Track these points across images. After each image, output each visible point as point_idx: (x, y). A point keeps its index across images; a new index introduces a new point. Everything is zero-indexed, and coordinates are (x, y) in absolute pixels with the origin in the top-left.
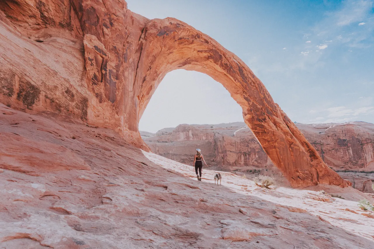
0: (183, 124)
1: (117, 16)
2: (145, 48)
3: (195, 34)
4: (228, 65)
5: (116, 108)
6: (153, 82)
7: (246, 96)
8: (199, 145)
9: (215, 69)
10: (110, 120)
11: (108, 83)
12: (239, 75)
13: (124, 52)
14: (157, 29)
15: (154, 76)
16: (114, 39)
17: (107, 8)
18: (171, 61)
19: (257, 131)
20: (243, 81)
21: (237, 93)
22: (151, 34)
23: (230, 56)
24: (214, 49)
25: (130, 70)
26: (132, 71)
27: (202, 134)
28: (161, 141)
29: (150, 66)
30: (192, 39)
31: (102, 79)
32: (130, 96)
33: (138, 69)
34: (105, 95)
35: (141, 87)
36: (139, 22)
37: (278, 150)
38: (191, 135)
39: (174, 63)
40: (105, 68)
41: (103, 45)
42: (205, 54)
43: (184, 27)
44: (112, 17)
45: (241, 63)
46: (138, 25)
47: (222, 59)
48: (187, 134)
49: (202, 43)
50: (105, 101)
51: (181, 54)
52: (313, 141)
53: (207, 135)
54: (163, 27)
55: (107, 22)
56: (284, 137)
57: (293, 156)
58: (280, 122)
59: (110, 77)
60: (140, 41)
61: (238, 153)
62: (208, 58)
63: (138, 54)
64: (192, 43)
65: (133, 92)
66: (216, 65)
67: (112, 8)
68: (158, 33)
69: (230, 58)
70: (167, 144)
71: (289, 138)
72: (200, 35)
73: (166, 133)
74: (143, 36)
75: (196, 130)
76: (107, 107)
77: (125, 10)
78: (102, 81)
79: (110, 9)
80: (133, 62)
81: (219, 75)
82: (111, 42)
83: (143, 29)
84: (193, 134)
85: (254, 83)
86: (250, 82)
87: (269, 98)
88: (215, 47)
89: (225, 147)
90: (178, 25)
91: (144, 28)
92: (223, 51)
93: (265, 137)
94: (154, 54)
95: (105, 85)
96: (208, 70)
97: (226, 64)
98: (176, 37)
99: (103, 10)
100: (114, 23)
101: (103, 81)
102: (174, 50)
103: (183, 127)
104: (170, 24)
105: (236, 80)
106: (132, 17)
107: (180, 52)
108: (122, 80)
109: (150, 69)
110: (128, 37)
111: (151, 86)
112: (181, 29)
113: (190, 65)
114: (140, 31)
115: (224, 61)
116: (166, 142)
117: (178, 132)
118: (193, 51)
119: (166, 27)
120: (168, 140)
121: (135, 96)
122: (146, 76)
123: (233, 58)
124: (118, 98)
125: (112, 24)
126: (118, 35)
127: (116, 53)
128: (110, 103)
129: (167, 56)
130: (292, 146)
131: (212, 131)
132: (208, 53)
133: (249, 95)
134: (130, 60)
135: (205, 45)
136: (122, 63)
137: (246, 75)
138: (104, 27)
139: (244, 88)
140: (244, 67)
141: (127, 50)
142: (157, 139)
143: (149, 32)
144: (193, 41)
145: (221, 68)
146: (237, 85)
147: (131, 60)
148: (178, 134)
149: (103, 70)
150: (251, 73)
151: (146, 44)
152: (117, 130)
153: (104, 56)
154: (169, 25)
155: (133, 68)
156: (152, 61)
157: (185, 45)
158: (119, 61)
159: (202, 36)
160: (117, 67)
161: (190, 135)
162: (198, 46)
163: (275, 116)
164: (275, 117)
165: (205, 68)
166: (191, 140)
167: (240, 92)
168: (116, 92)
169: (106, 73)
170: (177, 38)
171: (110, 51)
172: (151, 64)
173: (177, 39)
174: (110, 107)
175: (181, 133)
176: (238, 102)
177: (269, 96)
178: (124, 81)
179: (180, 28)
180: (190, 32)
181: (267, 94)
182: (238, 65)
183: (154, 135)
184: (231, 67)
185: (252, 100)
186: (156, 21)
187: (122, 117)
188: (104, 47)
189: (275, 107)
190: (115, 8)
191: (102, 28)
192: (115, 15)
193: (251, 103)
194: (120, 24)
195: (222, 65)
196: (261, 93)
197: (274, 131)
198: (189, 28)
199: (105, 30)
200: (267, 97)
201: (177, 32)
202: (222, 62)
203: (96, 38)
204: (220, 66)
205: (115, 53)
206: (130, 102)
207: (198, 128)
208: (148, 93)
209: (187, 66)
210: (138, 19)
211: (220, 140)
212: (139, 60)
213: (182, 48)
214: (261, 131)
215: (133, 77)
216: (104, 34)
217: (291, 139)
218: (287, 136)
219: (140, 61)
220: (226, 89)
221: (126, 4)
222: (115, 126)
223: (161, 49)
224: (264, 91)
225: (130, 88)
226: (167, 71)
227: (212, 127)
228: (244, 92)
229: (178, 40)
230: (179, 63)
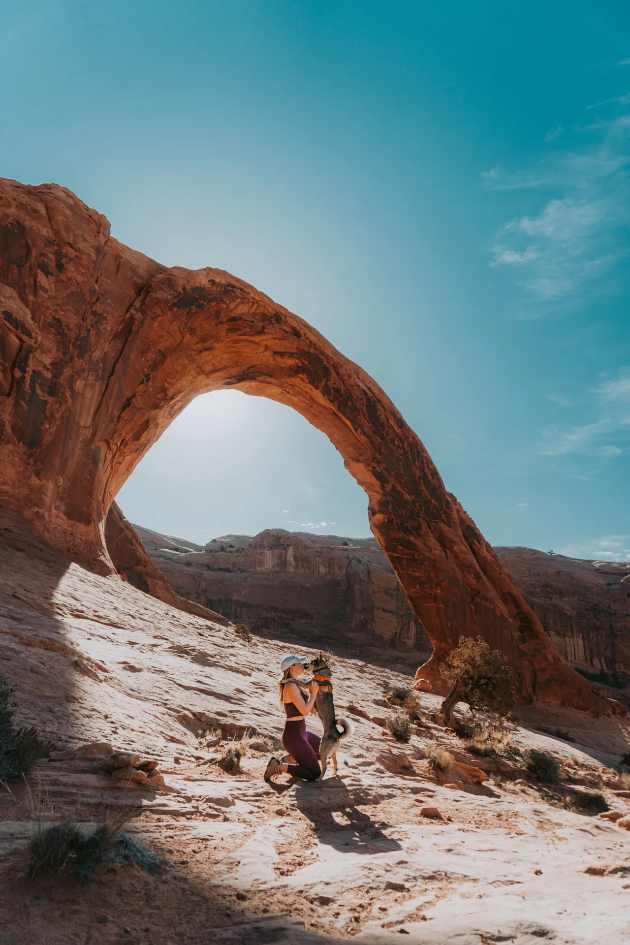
0: (273, 530)
1: (76, 251)
2: (138, 331)
3: (270, 313)
4: (343, 393)
5: (35, 462)
6: (153, 413)
7: (378, 469)
8: (308, 585)
9: (311, 398)
10: (14, 488)
11: (24, 399)
12: (367, 418)
13: (80, 333)
14: (175, 291)
15: (158, 399)
16: (59, 302)
17: (55, 230)
18: (208, 368)
19: (395, 555)
20: (373, 432)
21: (358, 461)
22: (158, 301)
23: (348, 372)
24: (312, 351)
25: (91, 378)
26: (96, 380)
27: (318, 559)
28: (216, 567)
29: (149, 374)
30: (264, 324)
31: (11, 390)
32: (81, 439)
33: (113, 379)
34: (13, 428)
35: (116, 419)
36: (133, 269)
37: (442, 606)
38: (290, 558)
39: (216, 374)
40: (23, 364)
41: (28, 311)
42: (290, 362)
43: (244, 294)
44: (64, 251)
45: (376, 392)
46: (129, 276)
47: (330, 375)
48: (281, 555)
49: (285, 334)
50: (8, 443)
51: (234, 354)
52: (590, 603)
53: (330, 562)
54: (191, 289)
55: (51, 260)
56: (460, 575)
57: (477, 626)
58: (456, 539)
59: (32, 387)
60: (128, 315)
61: (402, 616)
62: (295, 371)
63: (119, 344)
64: (261, 332)
65: (91, 429)
66: (313, 389)
67: (68, 229)
68: (176, 301)
69: (349, 376)
70: (228, 575)
71: (472, 579)
72: (283, 317)
73: (231, 546)
74: (137, 303)
75: (305, 546)
76: (11, 457)
77: (102, 239)
78: (9, 395)
79: (62, 232)
80: (104, 360)
81: (320, 412)
82: (51, 307)
83: (142, 288)
84: (295, 558)
85: (400, 440)
86: (392, 436)
87: (433, 478)
88: (316, 349)
89: (373, 597)
90: (230, 288)
91: (145, 286)
92: (335, 358)
93: (414, 571)
94: (162, 346)
95: (16, 405)
96: (295, 399)
97: (337, 390)
98: (223, 315)
99: (45, 232)
100: (67, 266)
101: (12, 395)
102: (216, 345)
103: (273, 536)
104: (211, 283)
105: (358, 429)
106: (117, 257)
107: (232, 350)
108: (66, 397)
109: (148, 380)
110: (97, 300)
111: (147, 422)
112: (237, 297)
113: (253, 384)
114: (134, 292)
115: (334, 381)
116: (228, 570)
117: (261, 547)
118: (264, 352)
119: (197, 288)
120: (233, 565)
121: (97, 438)
122: (134, 396)
123: (355, 377)
124: (47, 439)
125: (60, 267)
126: (72, 293)
127: (60, 334)
128: (22, 448)
129: (197, 355)
130: (478, 599)
131: (346, 554)
132: (297, 359)
133: (385, 466)
134: (94, 355)
135: (291, 338)
136: (72, 358)
137: (383, 419)
138: (39, 271)
139: (375, 449)
140: (380, 401)
141: (89, 331)
142: (206, 560)
143: (154, 295)
144: (264, 328)
145: (324, 396)
146: (359, 441)
147: (97, 354)
148: (261, 553)
149: (17, 370)
150: (395, 417)
151: (142, 322)
152: (28, 513)
153: (25, 338)
154: (208, 285)
155: (100, 372)
156: (154, 363)
157: (244, 334)
158: (64, 354)
159: (288, 318)
160: (57, 367)
161: (288, 558)
162: (276, 341)
163: (445, 523)
164: (443, 526)
165: (288, 393)
166: (290, 573)
167: (365, 458)
168: (43, 424)
169: (23, 378)
170: (224, 317)
171: (45, 327)
172: (151, 371)
173: (225, 320)
174: (21, 459)
175: (267, 552)
176: (359, 482)
177: (435, 474)
178: (69, 400)
179: (233, 294)
180: (258, 307)
181: (430, 470)
182: (366, 394)
183: (199, 551)
184: (350, 398)
185: (392, 480)
186: (176, 273)
187: (51, 486)
188: (29, 317)
189: (448, 501)
190: (76, 232)
191: (34, 273)
192: (72, 247)
193: (389, 488)
194: (81, 269)
195: (326, 391)
196: (415, 464)
197: (437, 558)
198: (257, 298)
199: (42, 279)
200: (430, 477)
201: (225, 303)
202: (330, 384)
203: (15, 295)
204: (323, 393)
205: (56, 333)
206: (78, 452)
207: (309, 543)
208: (137, 438)
209: (246, 384)
210: (134, 262)
211: (360, 579)
212: (120, 356)
213: (236, 342)
214: (406, 557)
215: (96, 395)
216: (36, 288)
217: (475, 583)
218: (467, 573)
219: (120, 360)
220: (336, 447)
221: (107, 226)
222: (26, 505)
223: (181, 338)
224: (425, 460)
225: (86, 420)
226: (196, 390)
227: (346, 544)
228: (374, 458)
229: (228, 320)
230: (229, 374)
